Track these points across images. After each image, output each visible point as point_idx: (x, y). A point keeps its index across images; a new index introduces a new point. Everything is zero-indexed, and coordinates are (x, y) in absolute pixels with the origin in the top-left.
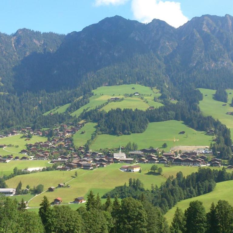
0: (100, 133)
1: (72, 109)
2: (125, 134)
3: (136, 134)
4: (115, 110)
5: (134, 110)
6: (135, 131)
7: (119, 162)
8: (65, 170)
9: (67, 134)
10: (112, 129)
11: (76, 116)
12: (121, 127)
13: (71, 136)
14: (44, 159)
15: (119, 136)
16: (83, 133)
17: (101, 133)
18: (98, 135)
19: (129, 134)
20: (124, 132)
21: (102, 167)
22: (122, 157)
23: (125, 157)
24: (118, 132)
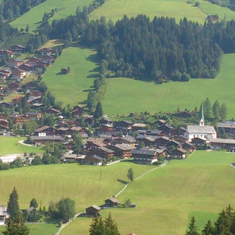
0: (111, 75)
1: (10, 12)
2: (175, 79)
3: (200, 81)
4: (135, 18)
5: (178, 22)
6: (198, 73)
7: (209, 148)
8: (92, 164)
9: (24, 74)
10: (142, 66)
11: (27, 30)
12: (165, 61)
13: (36, 79)
14: (4, 134)
15: (161, 83)
16: (64, 72)
17: (113, 74)
18: (106, 80)
19: (184, 79)
20: (173, 74)
21: (177, 158)
22: (209, 136)
23: (215, 135)
24: (159, 73)
